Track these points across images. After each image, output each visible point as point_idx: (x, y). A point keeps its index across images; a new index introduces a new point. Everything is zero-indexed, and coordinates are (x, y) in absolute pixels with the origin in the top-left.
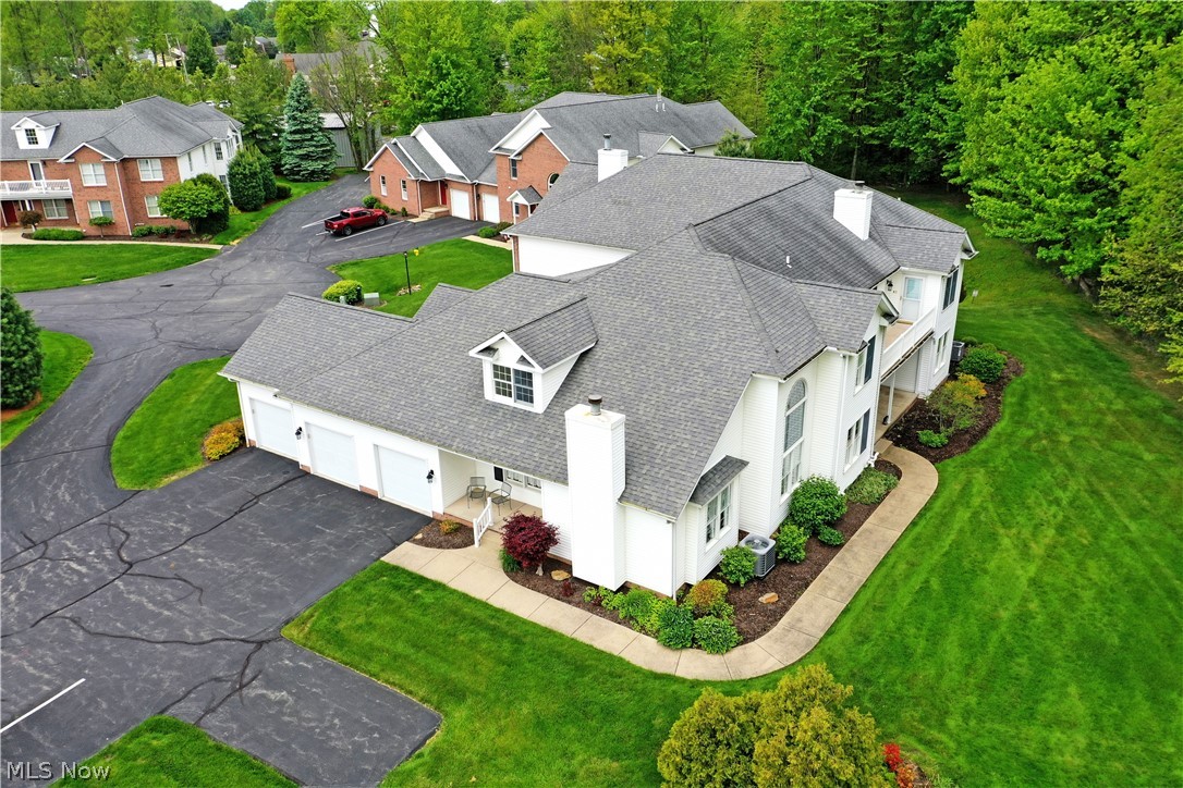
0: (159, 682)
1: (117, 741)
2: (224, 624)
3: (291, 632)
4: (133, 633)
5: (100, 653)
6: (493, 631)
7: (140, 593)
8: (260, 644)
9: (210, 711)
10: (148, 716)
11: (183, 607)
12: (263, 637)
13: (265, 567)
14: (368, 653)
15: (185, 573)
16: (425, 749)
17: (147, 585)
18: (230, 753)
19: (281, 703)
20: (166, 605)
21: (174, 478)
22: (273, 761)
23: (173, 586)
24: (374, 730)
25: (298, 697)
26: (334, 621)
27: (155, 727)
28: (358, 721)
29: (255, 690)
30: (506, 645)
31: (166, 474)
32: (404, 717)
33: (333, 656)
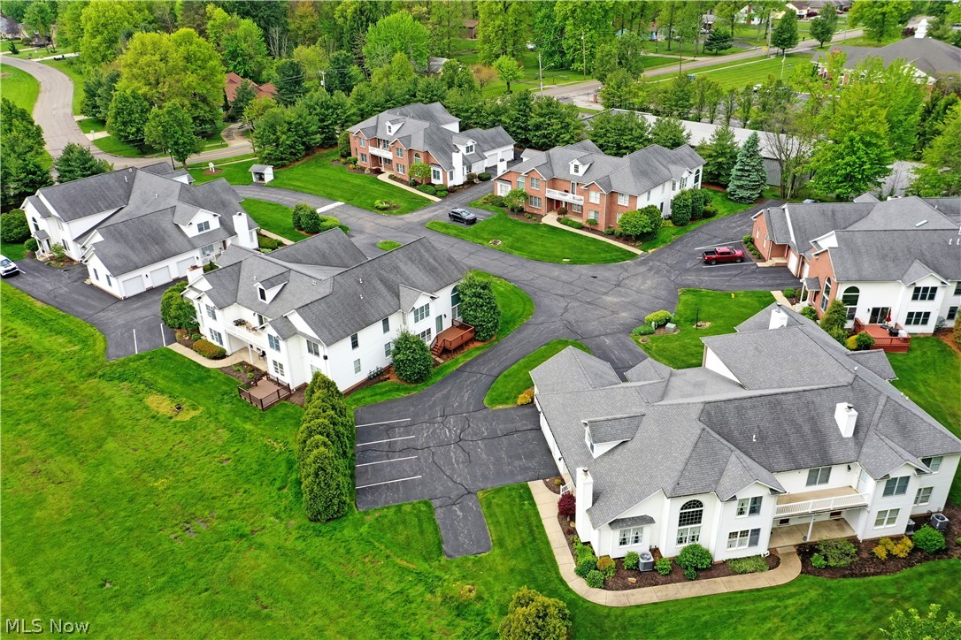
0: (436, 489)
1: (415, 501)
2: (466, 479)
3: (480, 494)
4: (443, 468)
5: (431, 470)
6: (532, 532)
7: (455, 453)
8: (469, 493)
9: (441, 507)
10: (426, 499)
11: (461, 466)
12: (472, 491)
13: (494, 464)
14: (492, 515)
15: (472, 453)
16: (479, 556)
17: (459, 451)
18: (435, 523)
19: (459, 516)
20: (457, 463)
21: (501, 407)
22: (442, 532)
23: (465, 456)
24: (472, 541)
25: (464, 517)
26: (494, 498)
27: (426, 503)
28: (471, 535)
29: (455, 508)
30: (530, 539)
31: (500, 403)
32: (483, 542)
33: (484, 510)
